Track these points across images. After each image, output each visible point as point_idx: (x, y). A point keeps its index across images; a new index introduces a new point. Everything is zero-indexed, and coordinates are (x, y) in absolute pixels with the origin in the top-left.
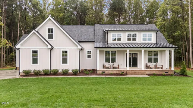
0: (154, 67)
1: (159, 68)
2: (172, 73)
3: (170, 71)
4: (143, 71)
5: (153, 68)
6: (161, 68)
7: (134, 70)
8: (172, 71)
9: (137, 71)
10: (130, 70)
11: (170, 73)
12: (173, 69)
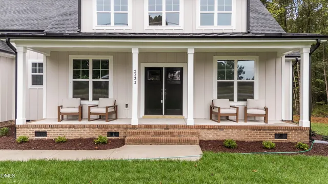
0: (237, 114)
1: (257, 118)
2: (303, 138)
3: (296, 130)
4: (190, 127)
5: (234, 118)
6: (263, 118)
7: (155, 127)
8: (302, 130)
9: (167, 127)
10: (140, 127)
11: (293, 138)
12: (305, 122)
